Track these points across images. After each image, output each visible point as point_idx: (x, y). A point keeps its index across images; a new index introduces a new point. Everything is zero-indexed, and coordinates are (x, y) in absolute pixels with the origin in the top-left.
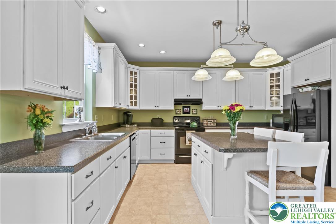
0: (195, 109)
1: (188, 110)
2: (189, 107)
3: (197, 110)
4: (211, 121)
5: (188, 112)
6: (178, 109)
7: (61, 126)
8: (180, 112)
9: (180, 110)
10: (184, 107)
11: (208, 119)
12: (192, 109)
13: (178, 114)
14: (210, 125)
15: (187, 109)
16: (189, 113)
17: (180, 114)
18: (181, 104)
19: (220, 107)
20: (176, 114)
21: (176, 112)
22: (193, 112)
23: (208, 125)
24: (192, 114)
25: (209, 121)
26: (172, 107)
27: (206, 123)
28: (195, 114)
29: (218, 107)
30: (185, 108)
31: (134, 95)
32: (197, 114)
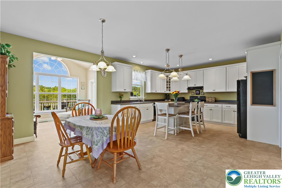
2: (199, 91)
4: (211, 99)
5: (198, 94)
7: (130, 98)
8: (194, 94)
9: (194, 92)
10: (196, 91)
14: (210, 101)
17: (194, 95)
19: (215, 90)
20: (192, 95)
22: (201, 93)
23: (209, 101)
24: (201, 95)
25: (210, 99)
26: (186, 91)
27: (207, 100)
28: (203, 95)
29: (213, 90)
30: (197, 92)
31: (168, 86)
32: (204, 94)
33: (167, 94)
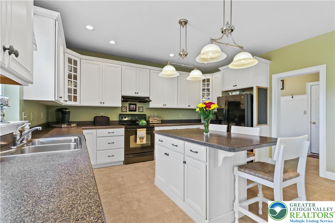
0: (141, 107)
1: (135, 108)
2: (135, 105)
3: (143, 107)
4: (156, 118)
5: (134, 109)
6: (124, 107)
8: (126, 109)
9: (126, 107)
10: (130, 104)
11: (154, 117)
12: (139, 107)
13: (124, 112)
14: (155, 122)
15: (134, 106)
16: (135, 111)
17: (126, 112)
18: (127, 101)
19: (166, 105)
20: (122, 111)
21: (122, 109)
22: (139, 109)
23: (154, 122)
24: (139, 112)
25: (155, 118)
26: (119, 104)
27: (152, 120)
28: (141, 112)
29: (164, 105)
30: (131, 106)
31: (72, 87)
32: (143, 112)
33: (66, 108)
